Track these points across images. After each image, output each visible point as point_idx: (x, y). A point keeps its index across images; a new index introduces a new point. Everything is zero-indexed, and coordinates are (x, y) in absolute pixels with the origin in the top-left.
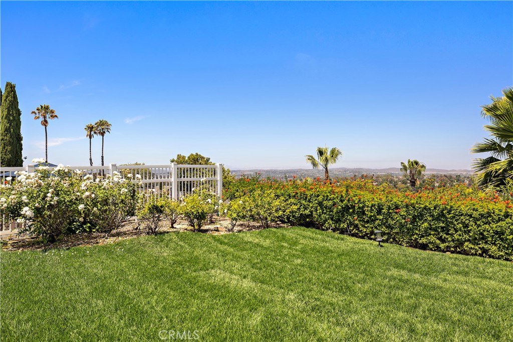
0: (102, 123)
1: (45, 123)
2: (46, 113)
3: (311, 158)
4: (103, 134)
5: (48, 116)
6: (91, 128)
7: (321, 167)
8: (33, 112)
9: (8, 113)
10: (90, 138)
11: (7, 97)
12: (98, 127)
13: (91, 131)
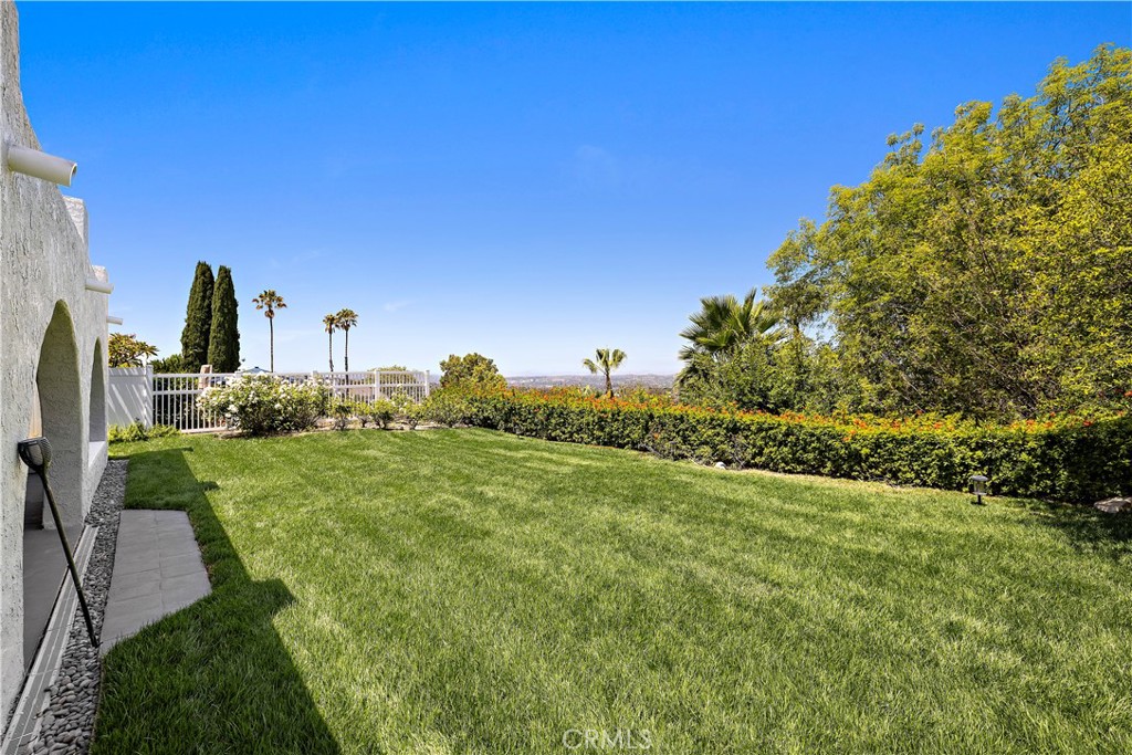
0: (346, 314)
1: (270, 314)
2: (271, 301)
3: (588, 362)
4: (346, 328)
5: (274, 304)
6: (331, 320)
7: (601, 373)
8: (255, 300)
9: (222, 304)
10: (330, 332)
11: (220, 284)
12: (340, 318)
13: (331, 324)
